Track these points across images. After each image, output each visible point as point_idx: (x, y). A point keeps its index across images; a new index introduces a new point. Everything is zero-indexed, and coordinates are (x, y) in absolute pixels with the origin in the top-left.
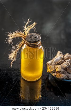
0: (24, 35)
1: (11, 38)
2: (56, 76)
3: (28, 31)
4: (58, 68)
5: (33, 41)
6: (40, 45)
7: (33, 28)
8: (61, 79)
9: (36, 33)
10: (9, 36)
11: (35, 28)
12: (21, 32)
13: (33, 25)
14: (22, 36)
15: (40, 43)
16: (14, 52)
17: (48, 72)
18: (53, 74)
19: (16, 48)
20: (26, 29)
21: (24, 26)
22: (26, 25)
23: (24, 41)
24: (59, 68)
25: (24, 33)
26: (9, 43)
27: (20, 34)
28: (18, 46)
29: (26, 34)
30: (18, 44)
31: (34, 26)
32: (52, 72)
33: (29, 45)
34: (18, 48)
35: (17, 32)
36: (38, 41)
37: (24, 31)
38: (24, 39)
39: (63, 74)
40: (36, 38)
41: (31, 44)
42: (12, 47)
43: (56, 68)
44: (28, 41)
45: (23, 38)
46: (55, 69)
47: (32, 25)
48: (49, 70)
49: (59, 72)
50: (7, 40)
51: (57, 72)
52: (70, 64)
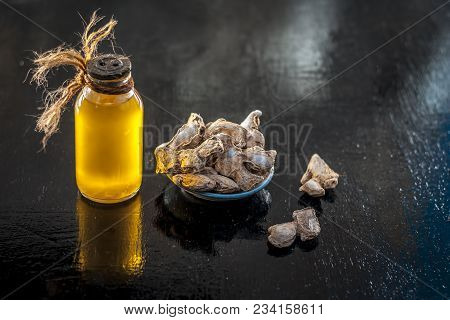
0: (81, 57)
1: (41, 70)
2: (181, 182)
3: (94, 46)
5: (107, 74)
6: (131, 89)
7: (109, 35)
8: (198, 191)
9: (119, 52)
10: (36, 61)
11: (114, 38)
12: (72, 51)
13: (107, 29)
14: (75, 60)
15: (129, 83)
16: (53, 107)
17: (157, 172)
18: (174, 179)
19: (58, 96)
20: (87, 41)
21: (82, 31)
22: (88, 28)
23: (82, 77)
24: (187, 158)
25: (83, 54)
26: (39, 83)
27: (70, 56)
28: (65, 92)
29: (88, 57)
30: (65, 85)
31: (111, 32)
32: (170, 170)
33: (96, 88)
34: (64, 98)
35: (60, 48)
36: (125, 74)
37: (82, 45)
38: (82, 72)
39: (201, 176)
40: (116, 65)
41: (103, 85)
42: (45, 94)
43: (180, 160)
44: (94, 75)
45: (78, 68)
46: (178, 162)
47: (104, 29)
48: (160, 167)
49: (190, 169)
50: (31, 75)
51: (185, 168)
52: (222, 145)
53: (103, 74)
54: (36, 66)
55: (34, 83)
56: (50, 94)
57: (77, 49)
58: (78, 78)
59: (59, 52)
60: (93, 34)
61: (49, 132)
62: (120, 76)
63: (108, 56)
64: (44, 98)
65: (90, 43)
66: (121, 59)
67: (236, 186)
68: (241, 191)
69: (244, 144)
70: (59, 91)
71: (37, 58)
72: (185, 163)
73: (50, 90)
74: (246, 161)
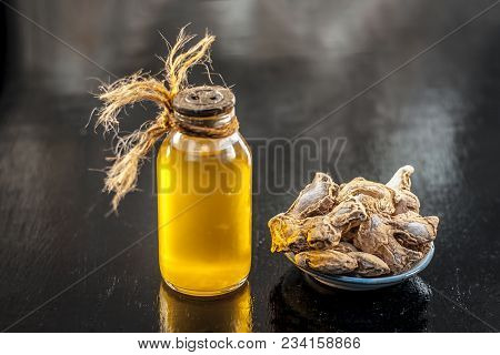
0: (165, 90)
1: (109, 110)
2: (308, 261)
3: (183, 73)
4: (314, 226)
6: (235, 130)
7: (203, 59)
9: (218, 82)
10: (102, 97)
11: (210, 61)
12: (152, 81)
13: (200, 49)
14: (156, 95)
15: (232, 121)
16: (127, 157)
17: (273, 250)
19: (135, 143)
20: (173, 68)
21: (165, 54)
22: (173, 52)
23: (167, 117)
24: (318, 228)
25: (167, 85)
26: (107, 127)
27: (150, 88)
28: (144, 138)
29: (175, 90)
30: (144, 129)
31: (206, 52)
32: (291, 245)
33: (188, 132)
34: (142, 145)
35: (135, 76)
36: (225, 110)
37: (165, 72)
38: (166, 110)
40: (214, 98)
41: (197, 124)
42: (117, 140)
43: (305, 231)
44: (183, 112)
45: (161, 106)
46: (302, 234)
47: (195, 48)
48: (279, 241)
49: (321, 244)
50: (95, 118)
51: (312, 242)
52: (363, 210)
53: (196, 108)
54: (102, 104)
55: (101, 127)
56: (122, 140)
57: (160, 78)
58: (161, 118)
59: (134, 82)
60: (182, 56)
61: (121, 192)
62: (220, 112)
63: (201, 88)
64: (115, 145)
65: (177, 69)
66: (218, 91)
67: (385, 265)
68: (391, 274)
69: (393, 210)
70: (136, 135)
71: (103, 92)
72: (316, 234)
73: (121, 135)
74: (398, 231)
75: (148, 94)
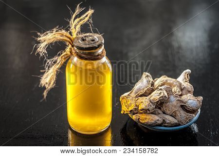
0: (70, 36)
1: (43, 45)
2: (139, 119)
3: (78, 28)
4: (142, 102)
5: (88, 46)
6: (103, 56)
7: (88, 20)
8: (151, 125)
9: (95, 32)
10: (39, 39)
11: (91, 22)
12: (63, 31)
13: (87, 16)
14: (65, 38)
15: (102, 52)
16: (51, 70)
17: (122, 112)
18: (134, 117)
19: (55, 63)
20: (74, 25)
21: (70, 18)
22: (74, 16)
23: (71, 49)
24: (144, 103)
25: (70, 33)
26: (41, 54)
27: (62, 35)
28: (60, 60)
29: (74, 36)
30: (59, 55)
31: (90, 18)
32: (131, 111)
33: (80, 57)
34: (58, 64)
35: (55, 30)
36: (99, 46)
37: (70, 28)
38: (70, 46)
39: (153, 115)
40: (93, 40)
41: (85, 54)
42: (46, 61)
43: (138, 104)
44: (78, 47)
45: (68, 43)
46: (136, 106)
47: (84, 16)
48: (125, 109)
49: (146, 111)
50: (36, 49)
51: (141, 110)
52: (166, 94)
53: (84, 46)
54: (39, 42)
55: (38, 54)
56: (48, 61)
57: (67, 30)
58: (68, 50)
59: (54, 32)
60: (78, 20)
61: (49, 87)
62: (95, 48)
63: (88, 34)
64: (45, 64)
65: (75, 26)
66: (96, 37)
67: (176, 121)
68: (179, 125)
69: (180, 93)
70: (55, 59)
71: (40, 37)
72: (141, 107)
73: (49, 59)
74: (183, 104)
75: (62, 38)
